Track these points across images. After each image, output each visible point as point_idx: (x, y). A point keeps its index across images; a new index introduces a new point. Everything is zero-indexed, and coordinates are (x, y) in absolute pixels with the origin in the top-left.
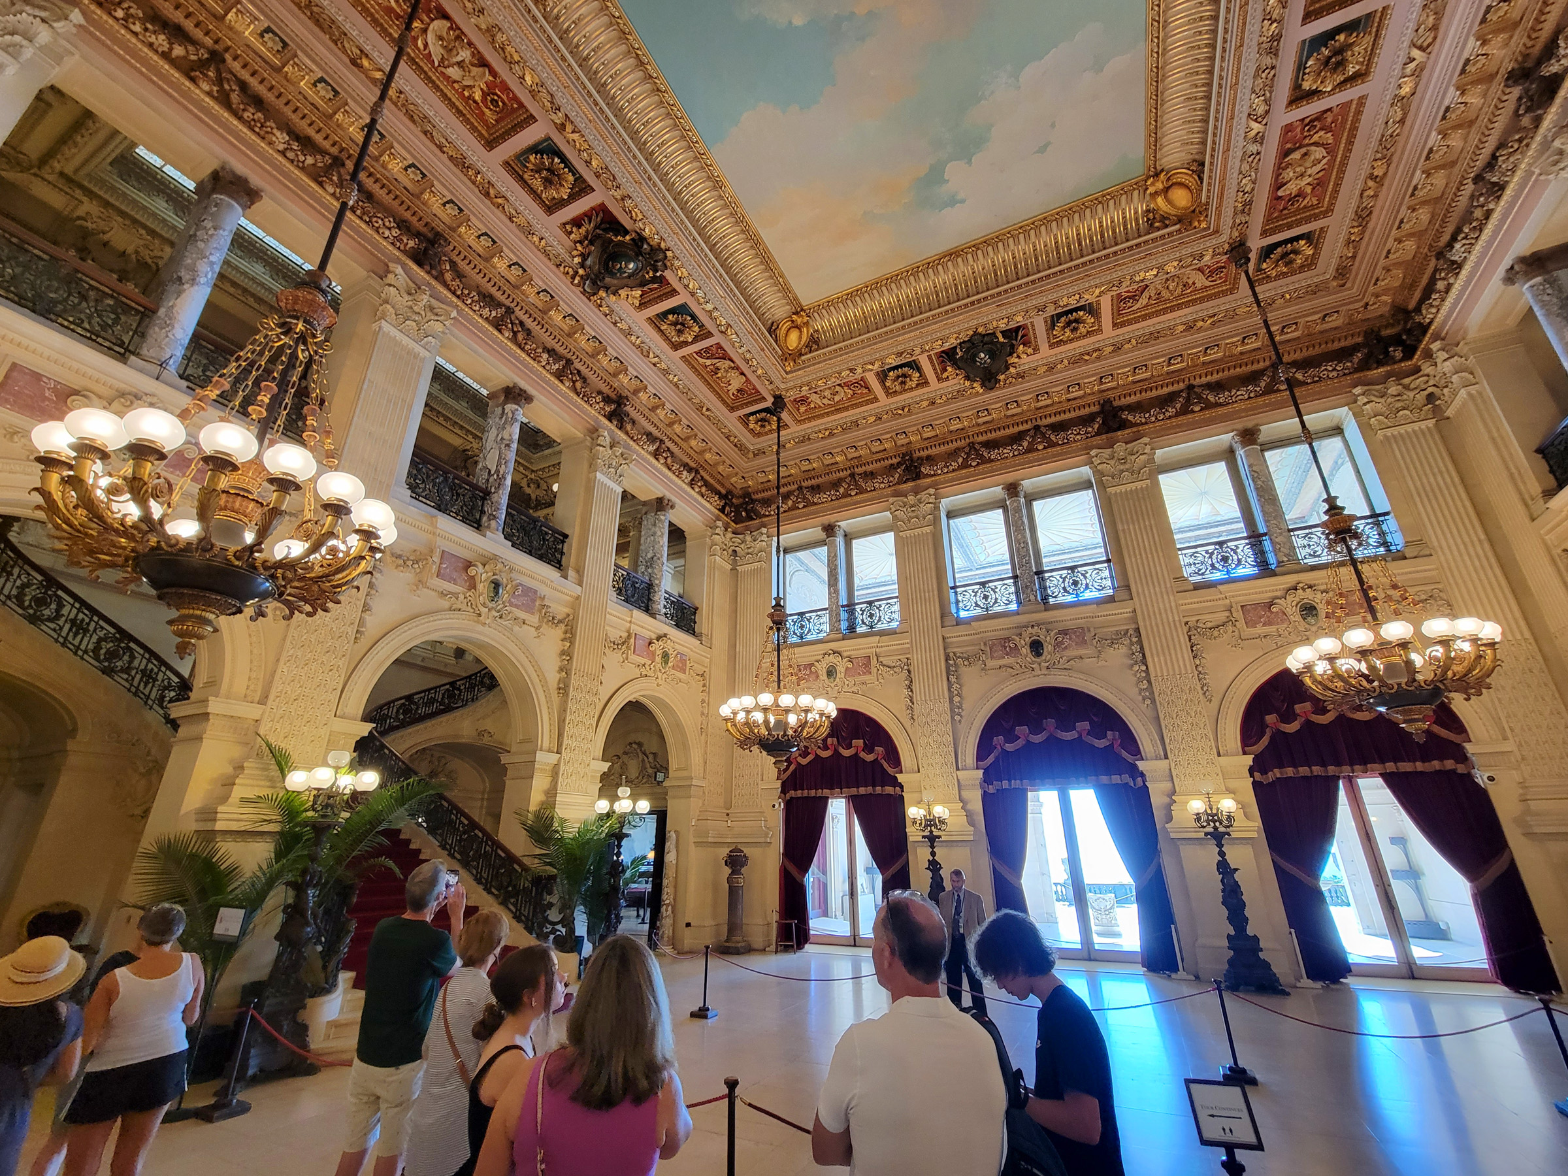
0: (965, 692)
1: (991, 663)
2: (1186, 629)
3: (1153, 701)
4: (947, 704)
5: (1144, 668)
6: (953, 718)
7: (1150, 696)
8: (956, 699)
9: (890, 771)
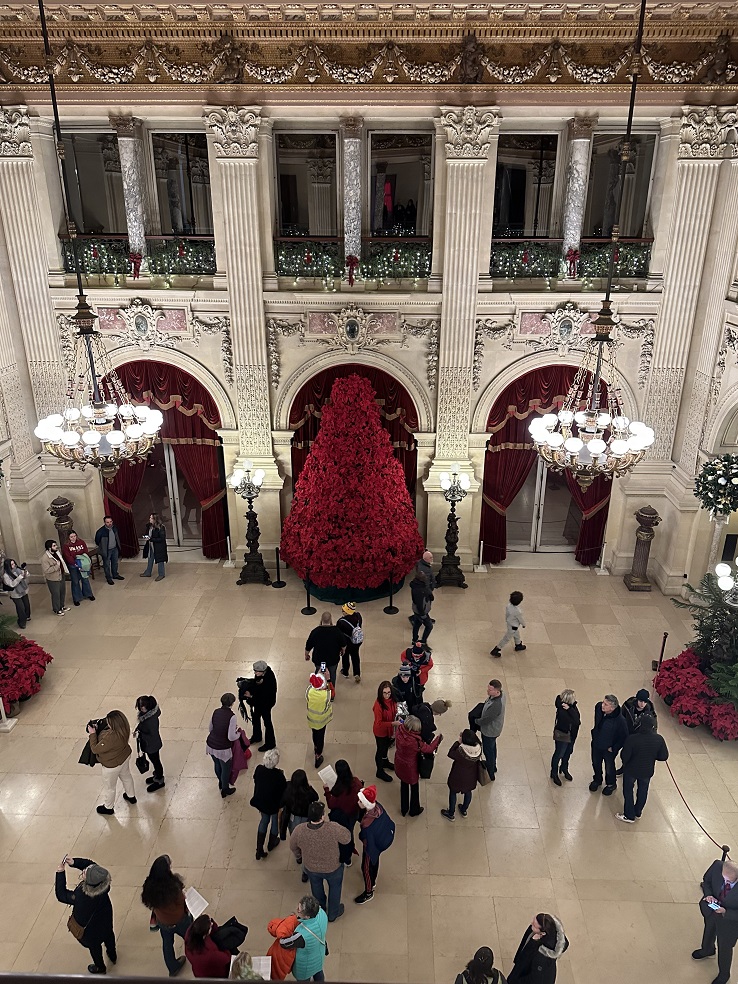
0: (283, 360)
1: (308, 336)
2: (476, 325)
3: (437, 387)
4: (266, 372)
5: (436, 359)
6: (270, 384)
7: (434, 383)
8: (274, 367)
9: (210, 426)
